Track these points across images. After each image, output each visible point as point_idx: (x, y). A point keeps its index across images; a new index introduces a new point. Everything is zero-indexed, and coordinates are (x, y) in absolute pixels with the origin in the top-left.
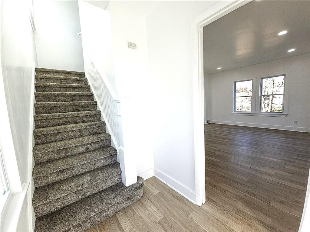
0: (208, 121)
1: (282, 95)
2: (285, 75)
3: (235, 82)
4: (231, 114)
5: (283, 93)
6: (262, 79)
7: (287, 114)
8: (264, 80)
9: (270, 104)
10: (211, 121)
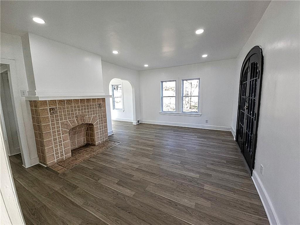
0: (138, 121)
1: (197, 97)
2: (199, 79)
3: (162, 82)
4: (159, 113)
5: (198, 95)
6: (183, 81)
7: (201, 114)
8: (185, 82)
9: (189, 102)
10: (142, 121)
